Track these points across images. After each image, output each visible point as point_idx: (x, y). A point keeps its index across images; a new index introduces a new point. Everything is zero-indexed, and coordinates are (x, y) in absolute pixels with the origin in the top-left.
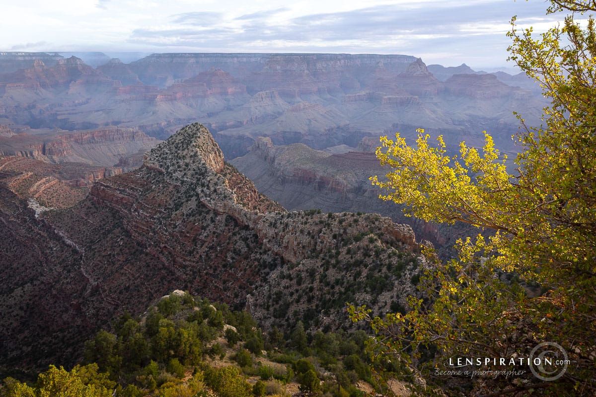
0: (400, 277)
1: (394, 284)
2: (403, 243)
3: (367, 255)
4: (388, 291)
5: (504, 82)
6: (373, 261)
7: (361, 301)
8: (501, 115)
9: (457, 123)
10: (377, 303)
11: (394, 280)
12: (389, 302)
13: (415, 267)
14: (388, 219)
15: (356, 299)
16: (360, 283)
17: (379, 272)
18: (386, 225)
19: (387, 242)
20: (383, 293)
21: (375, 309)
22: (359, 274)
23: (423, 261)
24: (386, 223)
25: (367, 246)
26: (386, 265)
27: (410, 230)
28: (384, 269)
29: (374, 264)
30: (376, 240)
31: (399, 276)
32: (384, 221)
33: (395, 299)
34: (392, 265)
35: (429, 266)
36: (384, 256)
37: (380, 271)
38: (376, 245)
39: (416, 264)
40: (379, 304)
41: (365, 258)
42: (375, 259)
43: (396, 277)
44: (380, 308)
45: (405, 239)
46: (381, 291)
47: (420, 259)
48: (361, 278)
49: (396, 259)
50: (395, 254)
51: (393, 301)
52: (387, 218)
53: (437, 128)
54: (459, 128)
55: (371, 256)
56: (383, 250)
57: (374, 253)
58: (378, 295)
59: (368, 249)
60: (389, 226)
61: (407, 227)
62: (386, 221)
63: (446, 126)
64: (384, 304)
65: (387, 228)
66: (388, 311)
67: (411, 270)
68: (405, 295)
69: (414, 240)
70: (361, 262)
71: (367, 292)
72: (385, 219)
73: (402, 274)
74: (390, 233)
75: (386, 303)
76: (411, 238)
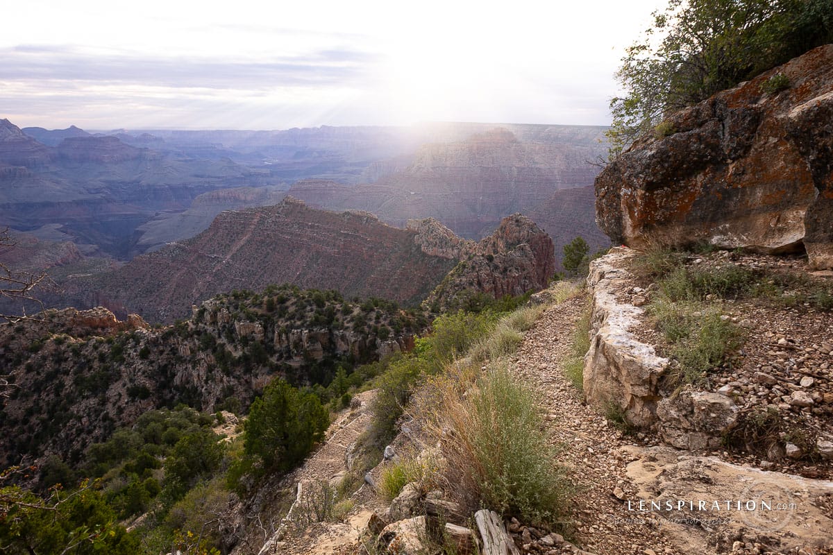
0: (124, 360)
1: (120, 370)
2: (103, 328)
3: (61, 360)
4: (116, 381)
5: (129, 144)
6: (75, 363)
7: (84, 411)
8: (140, 177)
9: (93, 191)
10: (108, 401)
11: (118, 367)
12: (123, 391)
13: (138, 342)
14: (70, 310)
15: (75, 412)
16: (68, 396)
17: (89, 370)
18: (71, 318)
19: (81, 336)
20: (110, 387)
21: (108, 409)
22: (62, 385)
23: (144, 332)
24: (69, 316)
25: (55, 350)
26: (95, 358)
27: (106, 311)
28: (96, 364)
29: (78, 365)
30: (65, 338)
31: (122, 360)
32: (65, 314)
33: (129, 385)
34: (104, 354)
35: (154, 333)
36: (87, 351)
37: (90, 368)
38: (69, 343)
39: (137, 339)
40: (111, 400)
41: (60, 365)
42: (76, 360)
43: (118, 363)
44: (114, 404)
45: (104, 323)
46: (106, 387)
47: (138, 332)
48: (67, 389)
49: (106, 346)
50: (101, 342)
51: (128, 389)
52: (68, 309)
53: (69, 201)
54: (98, 196)
55: (68, 358)
56: (82, 345)
57: (71, 354)
58: (104, 392)
59: (60, 353)
60: (75, 317)
61: (100, 309)
62: (68, 313)
63: (82, 197)
64: (117, 397)
65: (74, 321)
66: (126, 400)
67: (134, 347)
68: (139, 374)
69: (115, 319)
70: (57, 371)
71: (88, 397)
72: (65, 312)
73: (125, 356)
74: (80, 324)
75: (120, 395)
76: (110, 319)
